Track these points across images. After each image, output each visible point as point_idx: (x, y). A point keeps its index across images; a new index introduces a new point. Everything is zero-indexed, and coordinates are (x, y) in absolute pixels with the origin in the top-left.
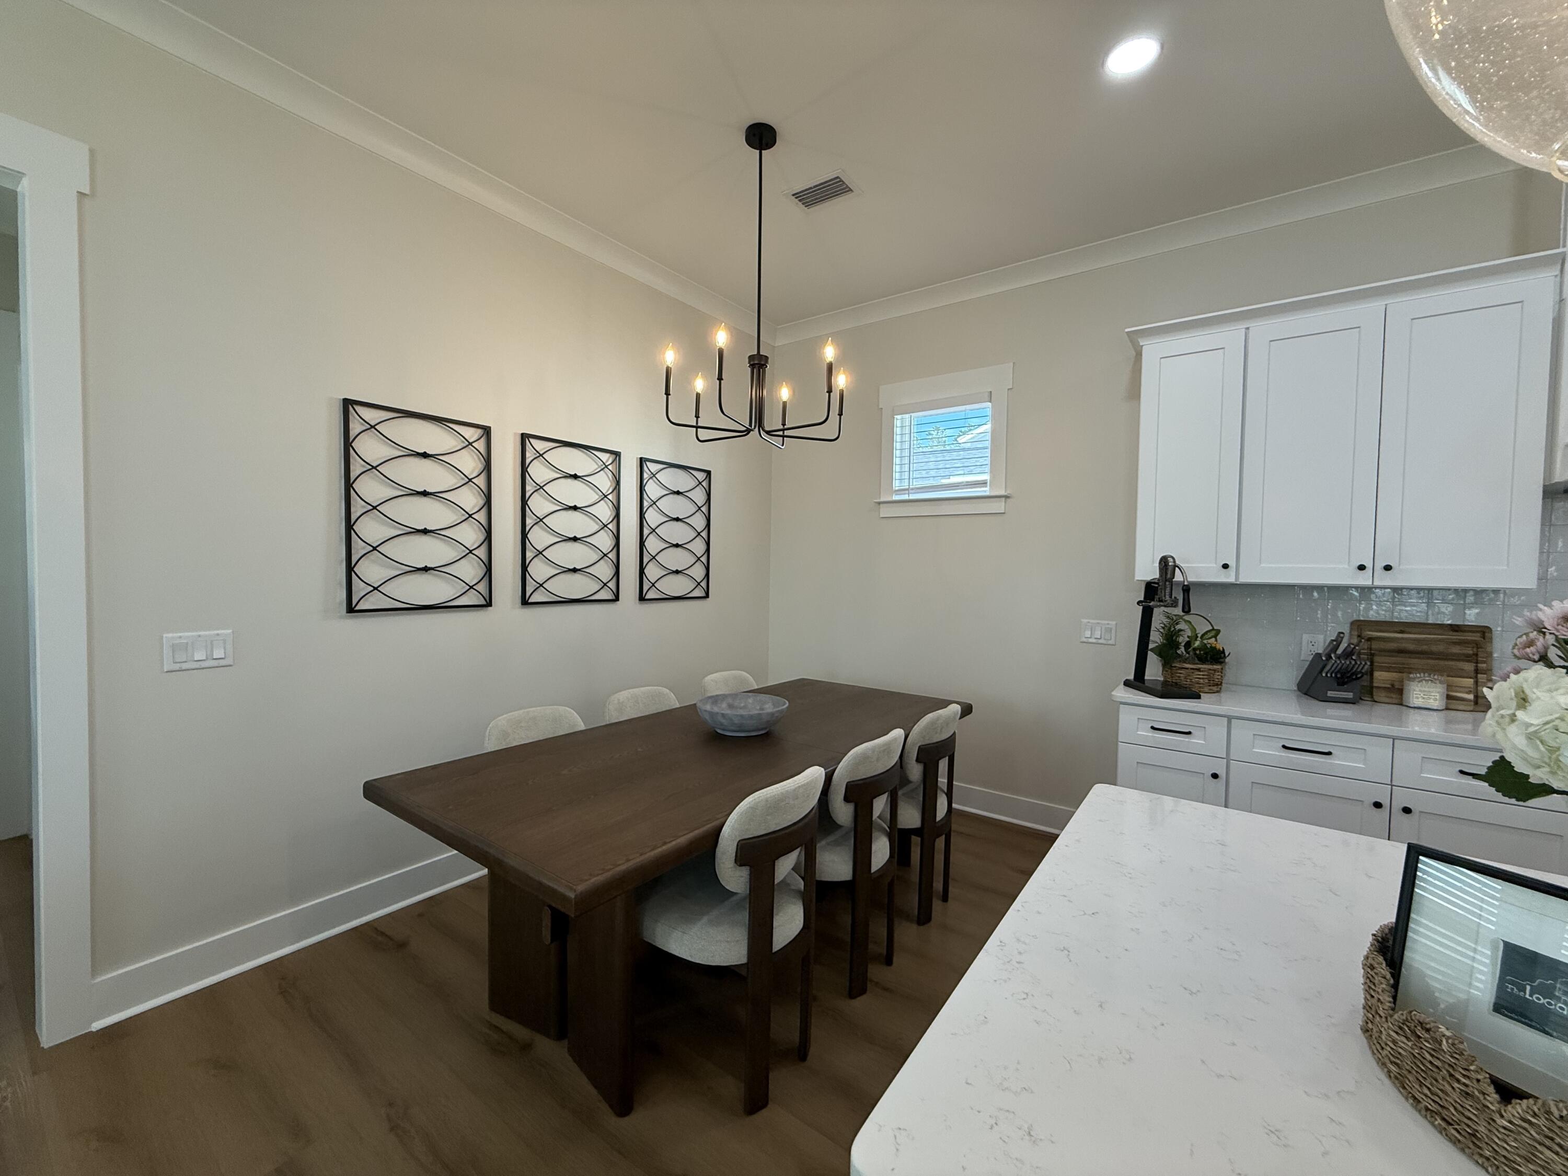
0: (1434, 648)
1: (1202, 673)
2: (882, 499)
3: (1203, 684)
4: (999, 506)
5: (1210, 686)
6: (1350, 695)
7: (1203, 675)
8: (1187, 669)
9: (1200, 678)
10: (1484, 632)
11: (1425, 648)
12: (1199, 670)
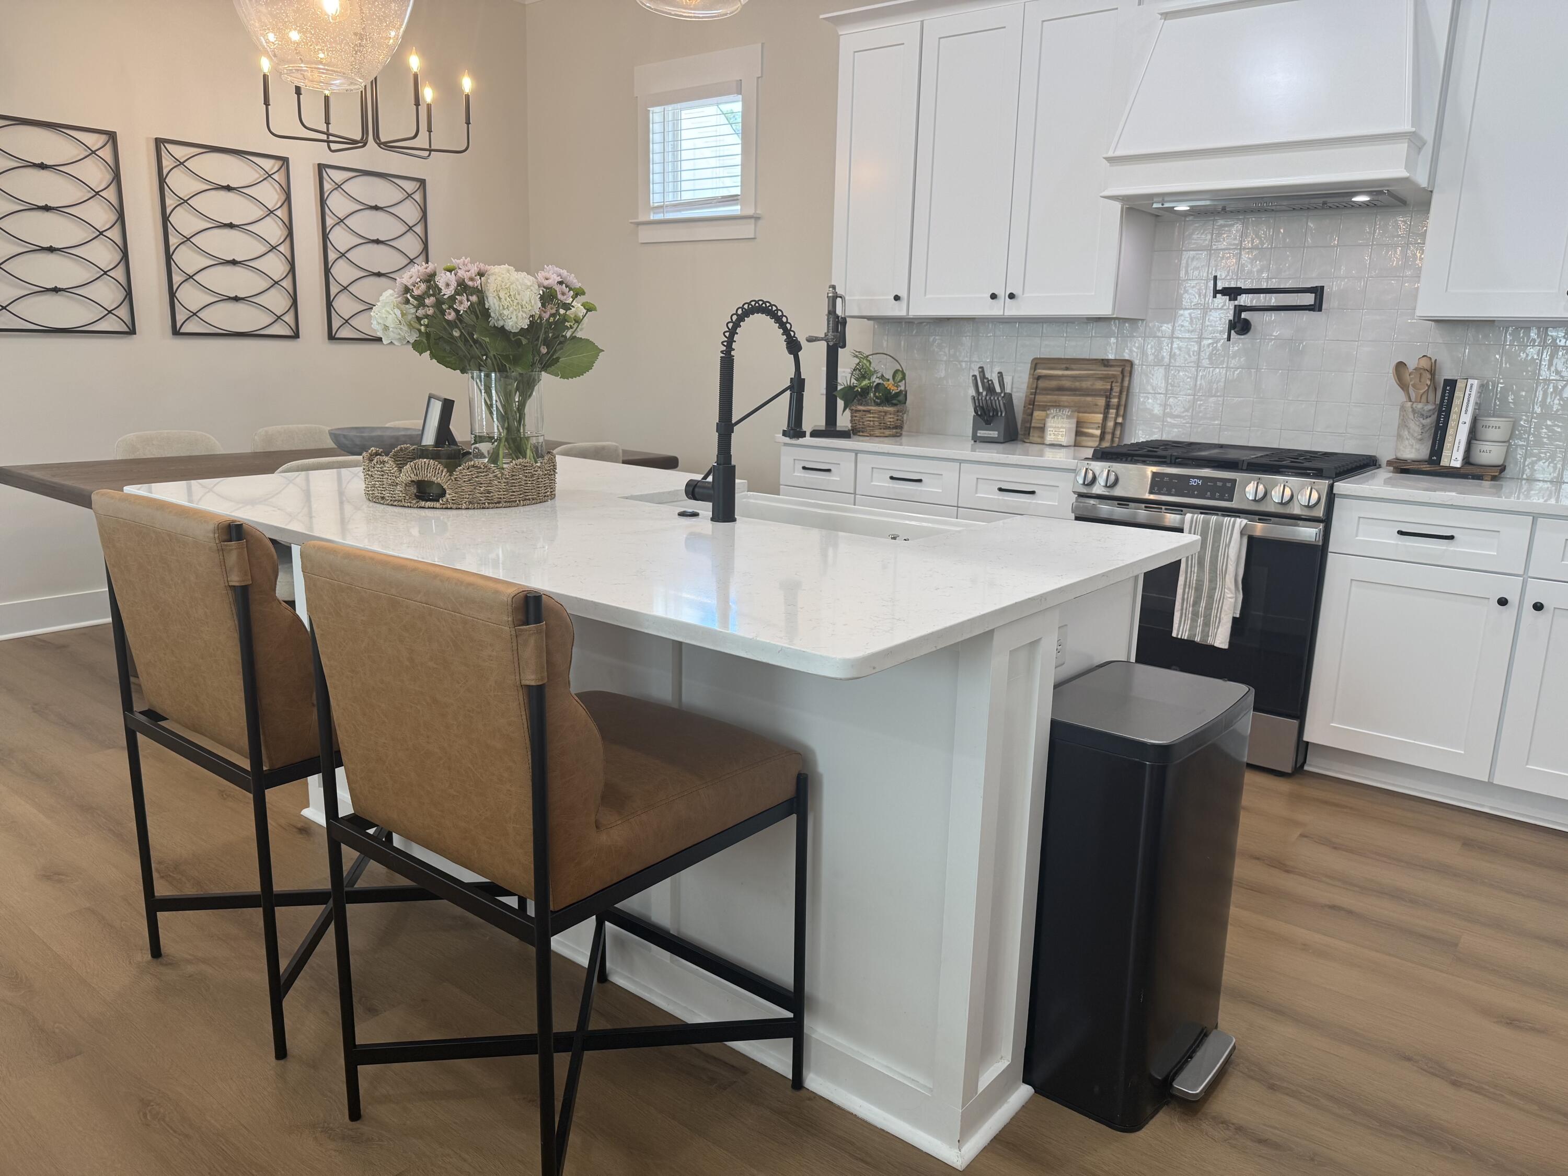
0: (1086, 384)
1: (872, 415)
2: (641, 218)
3: (873, 427)
4: (747, 230)
5: (881, 429)
6: (994, 434)
7: (873, 417)
8: (860, 411)
9: (870, 421)
10: (1126, 367)
11: (1077, 384)
12: (869, 411)
